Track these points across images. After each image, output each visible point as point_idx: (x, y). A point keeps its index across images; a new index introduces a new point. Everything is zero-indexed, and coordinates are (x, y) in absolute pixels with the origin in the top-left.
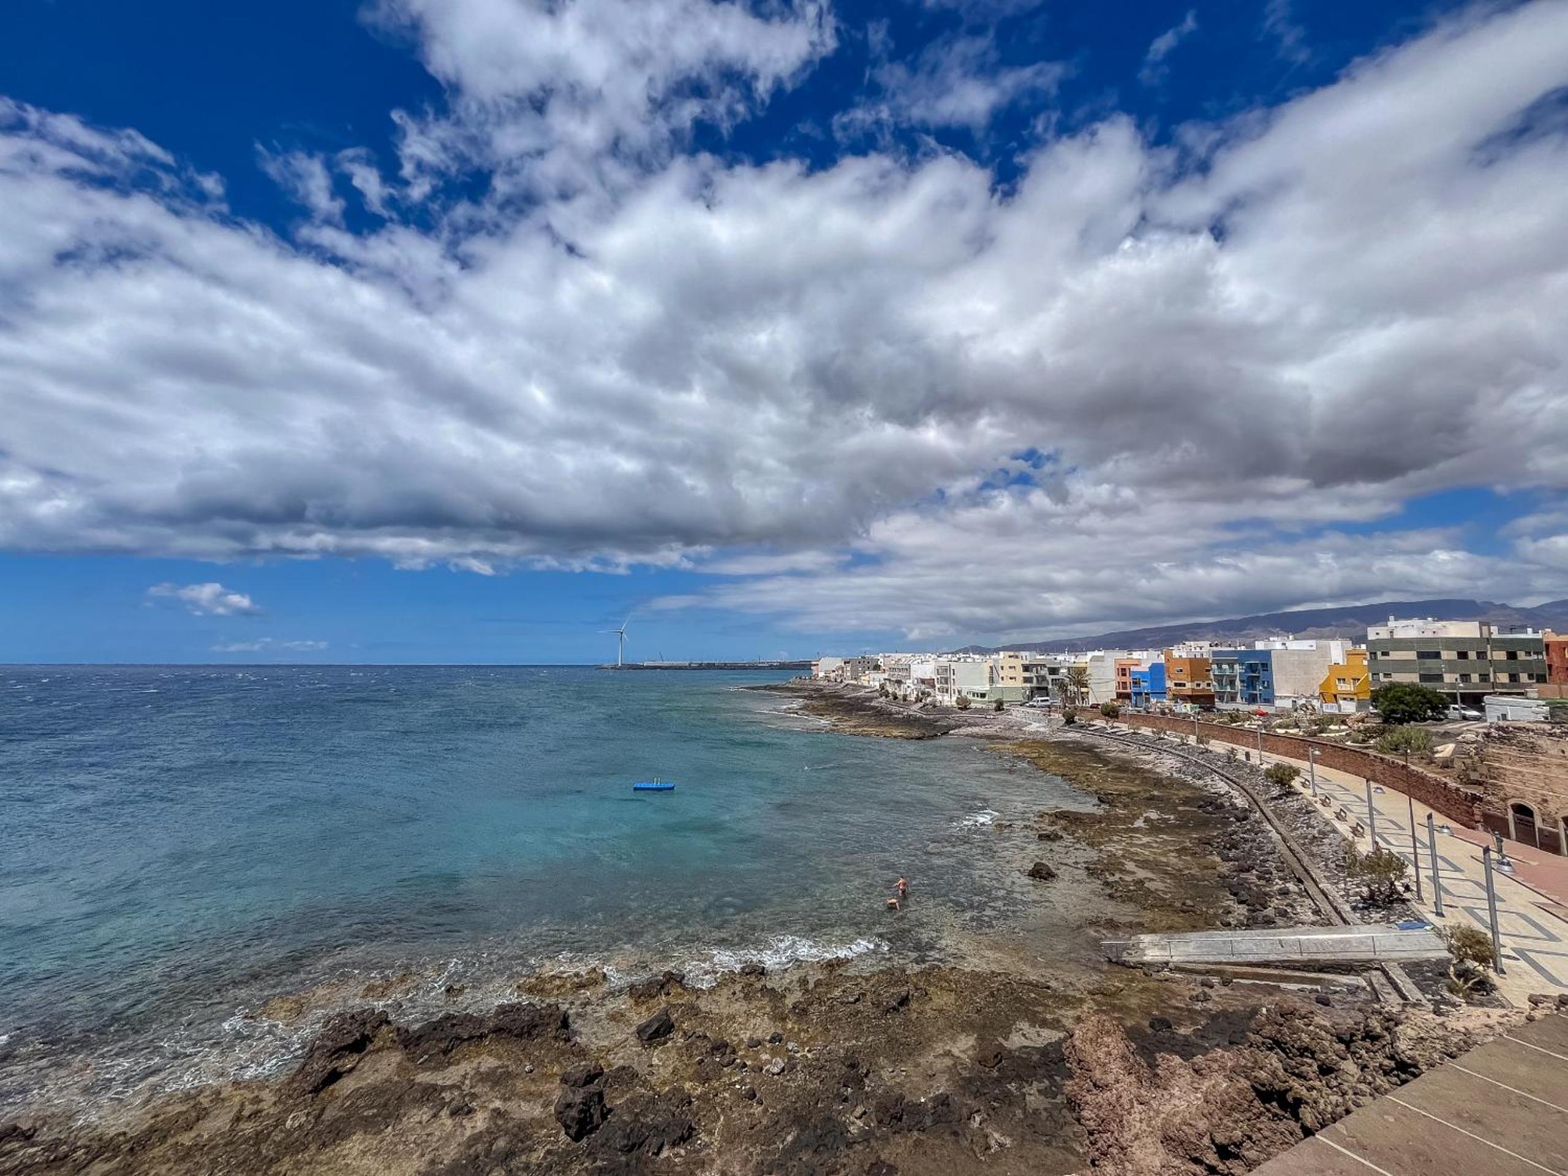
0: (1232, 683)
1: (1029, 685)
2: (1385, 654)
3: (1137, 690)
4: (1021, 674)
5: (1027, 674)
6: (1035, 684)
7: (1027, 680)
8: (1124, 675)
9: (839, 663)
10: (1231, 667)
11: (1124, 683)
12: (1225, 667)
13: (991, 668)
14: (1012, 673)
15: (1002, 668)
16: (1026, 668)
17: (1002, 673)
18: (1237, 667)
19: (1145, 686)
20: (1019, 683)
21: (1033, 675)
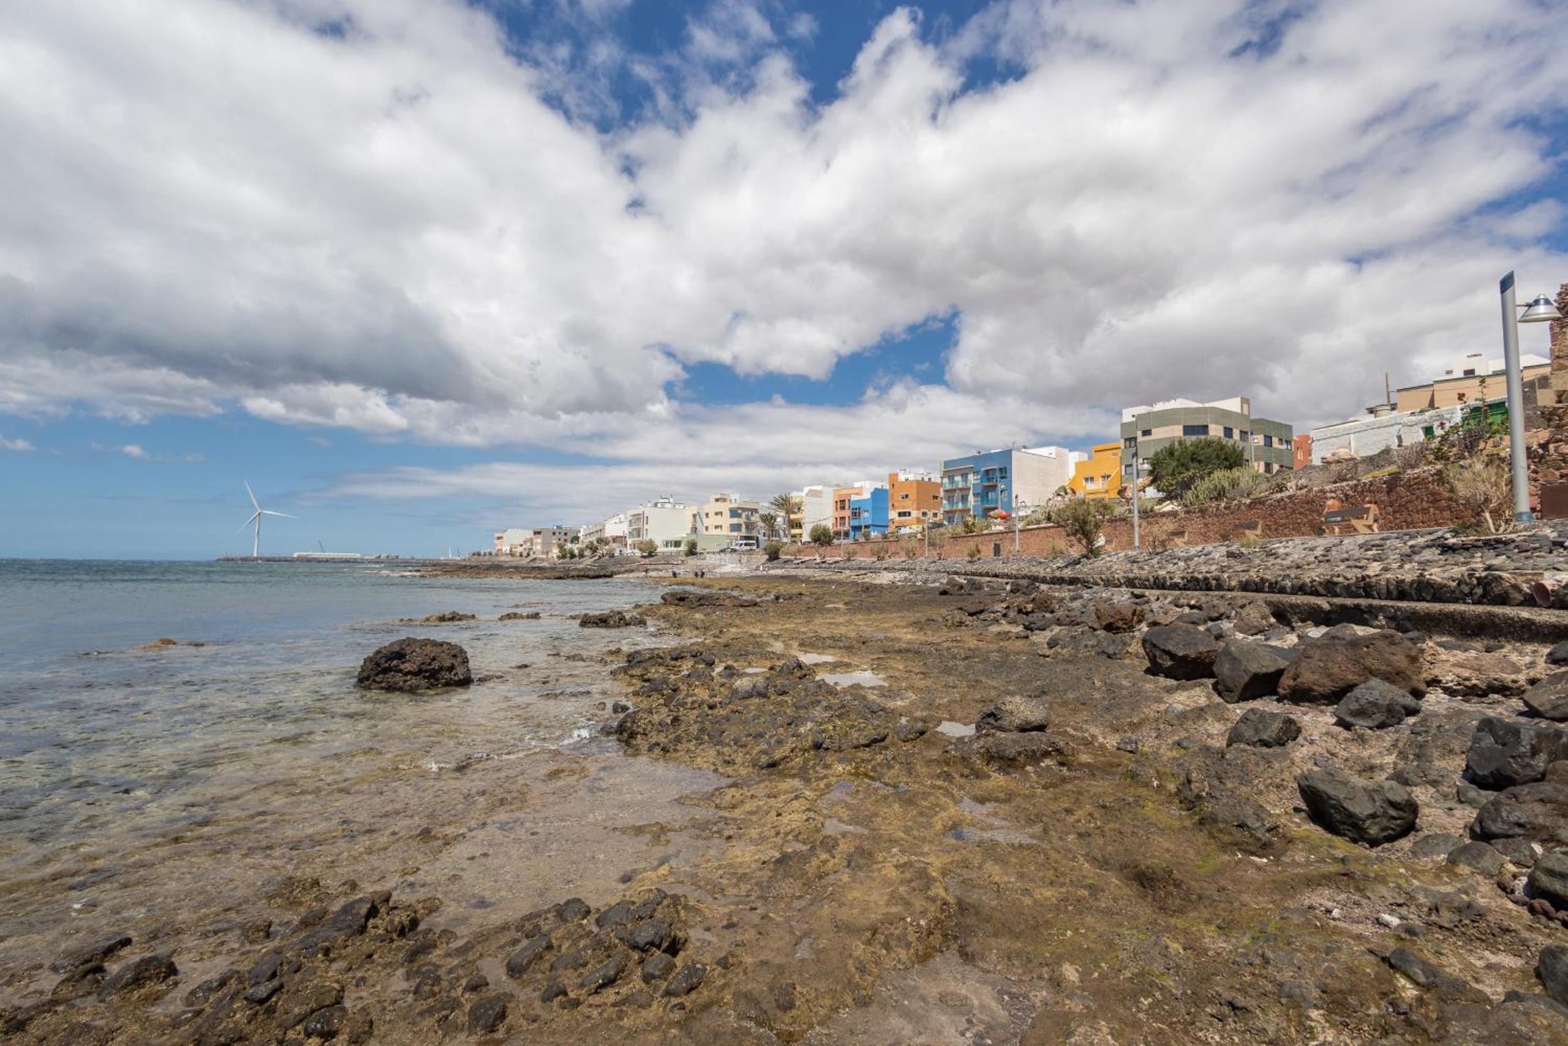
0: (964, 499)
1: (735, 534)
2: (1146, 433)
3: (855, 523)
4: (727, 521)
5: (735, 521)
6: (744, 532)
7: (735, 528)
8: (843, 508)
9: (529, 534)
10: (964, 476)
11: (843, 518)
12: (958, 478)
13: (694, 516)
14: (718, 521)
15: (707, 515)
16: (734, 513)
17: (707, 522)
18: (971, 477)
19: (866, 517)
20: (726, 531)
21: (741, 521)
